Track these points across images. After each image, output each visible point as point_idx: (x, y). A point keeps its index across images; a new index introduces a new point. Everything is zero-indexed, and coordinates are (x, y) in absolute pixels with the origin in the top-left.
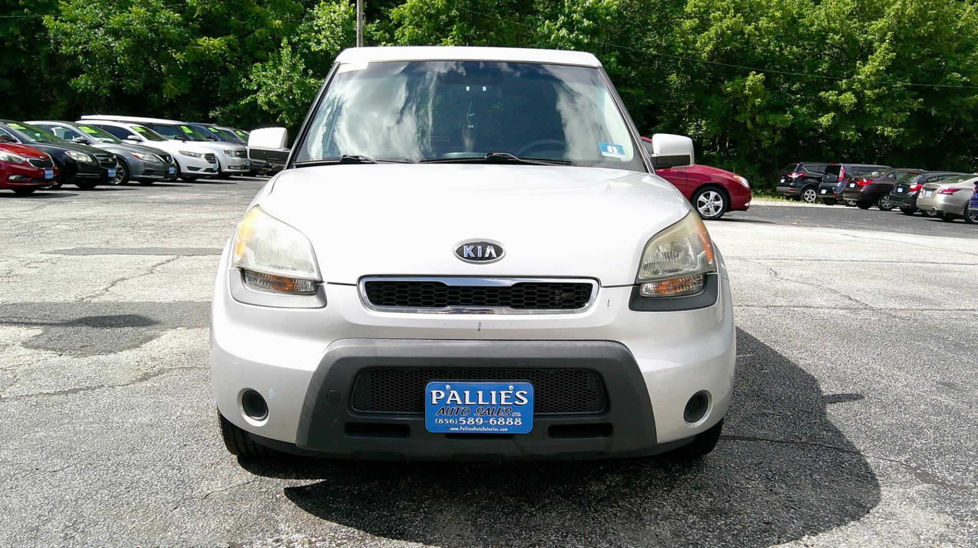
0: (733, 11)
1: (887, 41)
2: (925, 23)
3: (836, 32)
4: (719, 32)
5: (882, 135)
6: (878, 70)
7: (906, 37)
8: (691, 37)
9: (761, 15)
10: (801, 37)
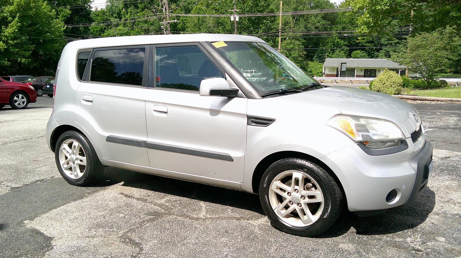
1: (17, 17)
2: (31, 10)
5: (21, 62)
6: (15, 31)
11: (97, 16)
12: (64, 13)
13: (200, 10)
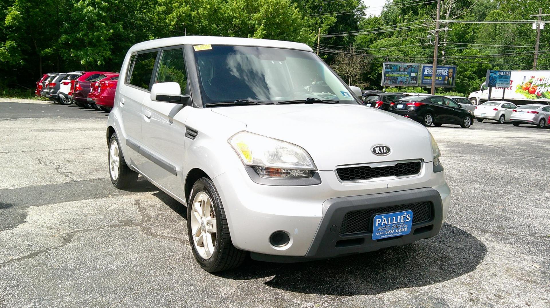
0: (185, 3)
1: (263, 25)
2: (278, 17)
3: (237, 18)
4: (179, 15)
7: (270, 23)
8: (163, 16)
9: (199, 7)
10: (220, 20)
11: (368, 24)
12: (329, 21)
13: (499, 15)
